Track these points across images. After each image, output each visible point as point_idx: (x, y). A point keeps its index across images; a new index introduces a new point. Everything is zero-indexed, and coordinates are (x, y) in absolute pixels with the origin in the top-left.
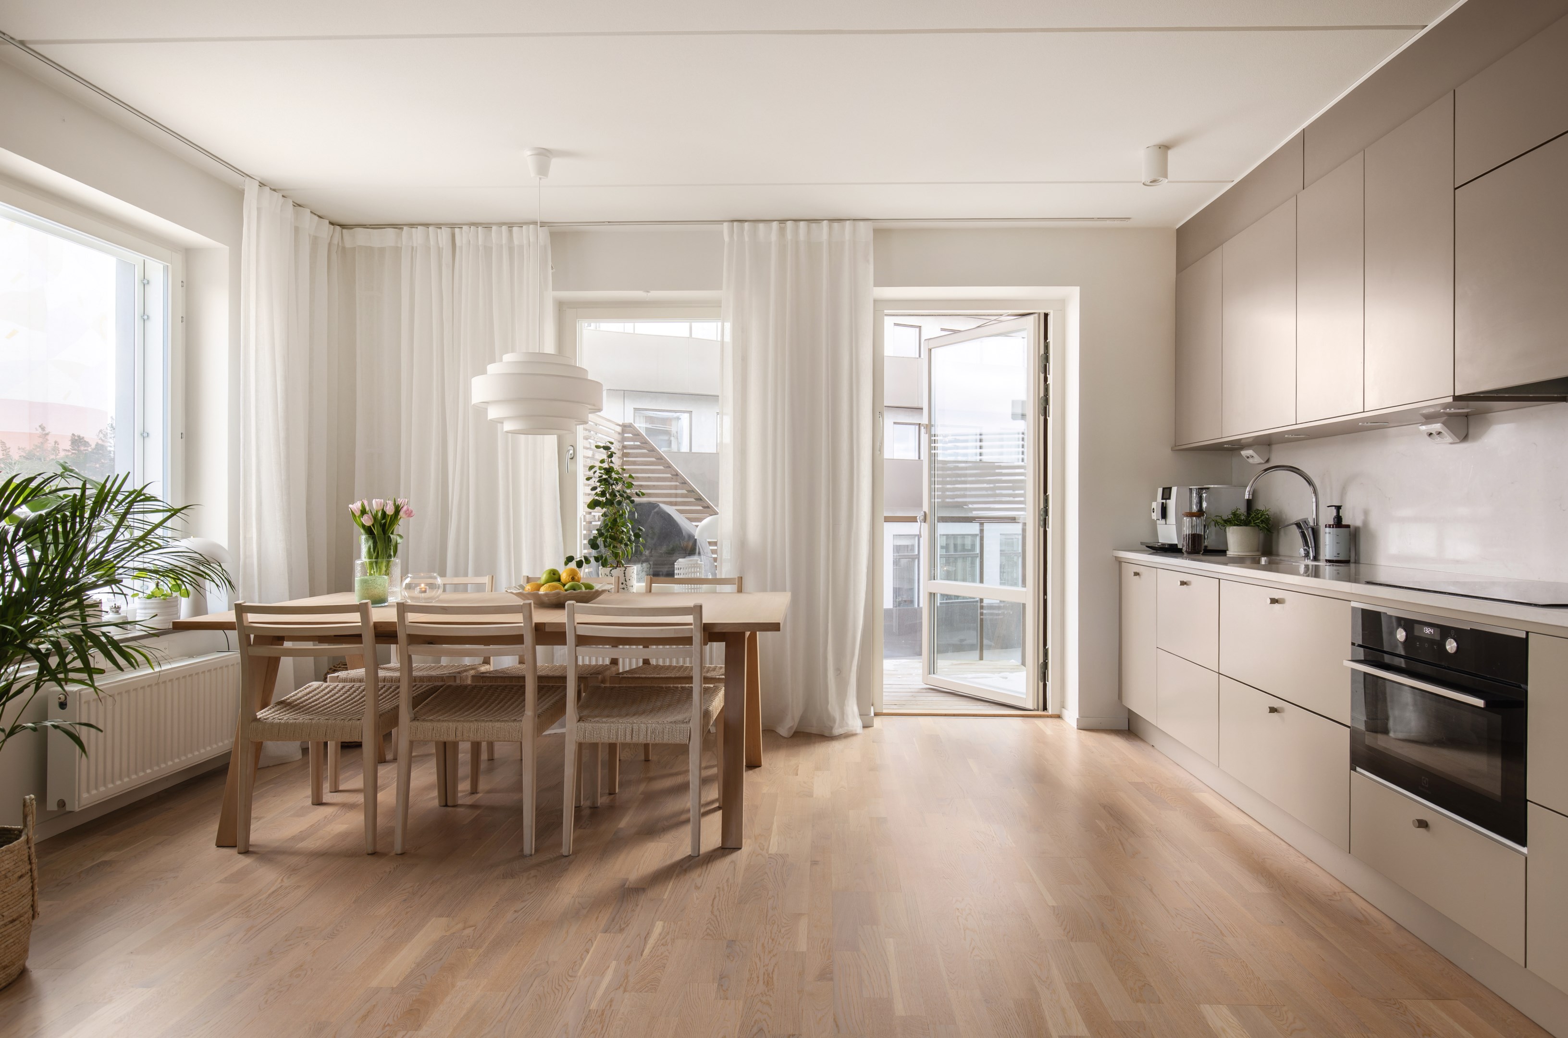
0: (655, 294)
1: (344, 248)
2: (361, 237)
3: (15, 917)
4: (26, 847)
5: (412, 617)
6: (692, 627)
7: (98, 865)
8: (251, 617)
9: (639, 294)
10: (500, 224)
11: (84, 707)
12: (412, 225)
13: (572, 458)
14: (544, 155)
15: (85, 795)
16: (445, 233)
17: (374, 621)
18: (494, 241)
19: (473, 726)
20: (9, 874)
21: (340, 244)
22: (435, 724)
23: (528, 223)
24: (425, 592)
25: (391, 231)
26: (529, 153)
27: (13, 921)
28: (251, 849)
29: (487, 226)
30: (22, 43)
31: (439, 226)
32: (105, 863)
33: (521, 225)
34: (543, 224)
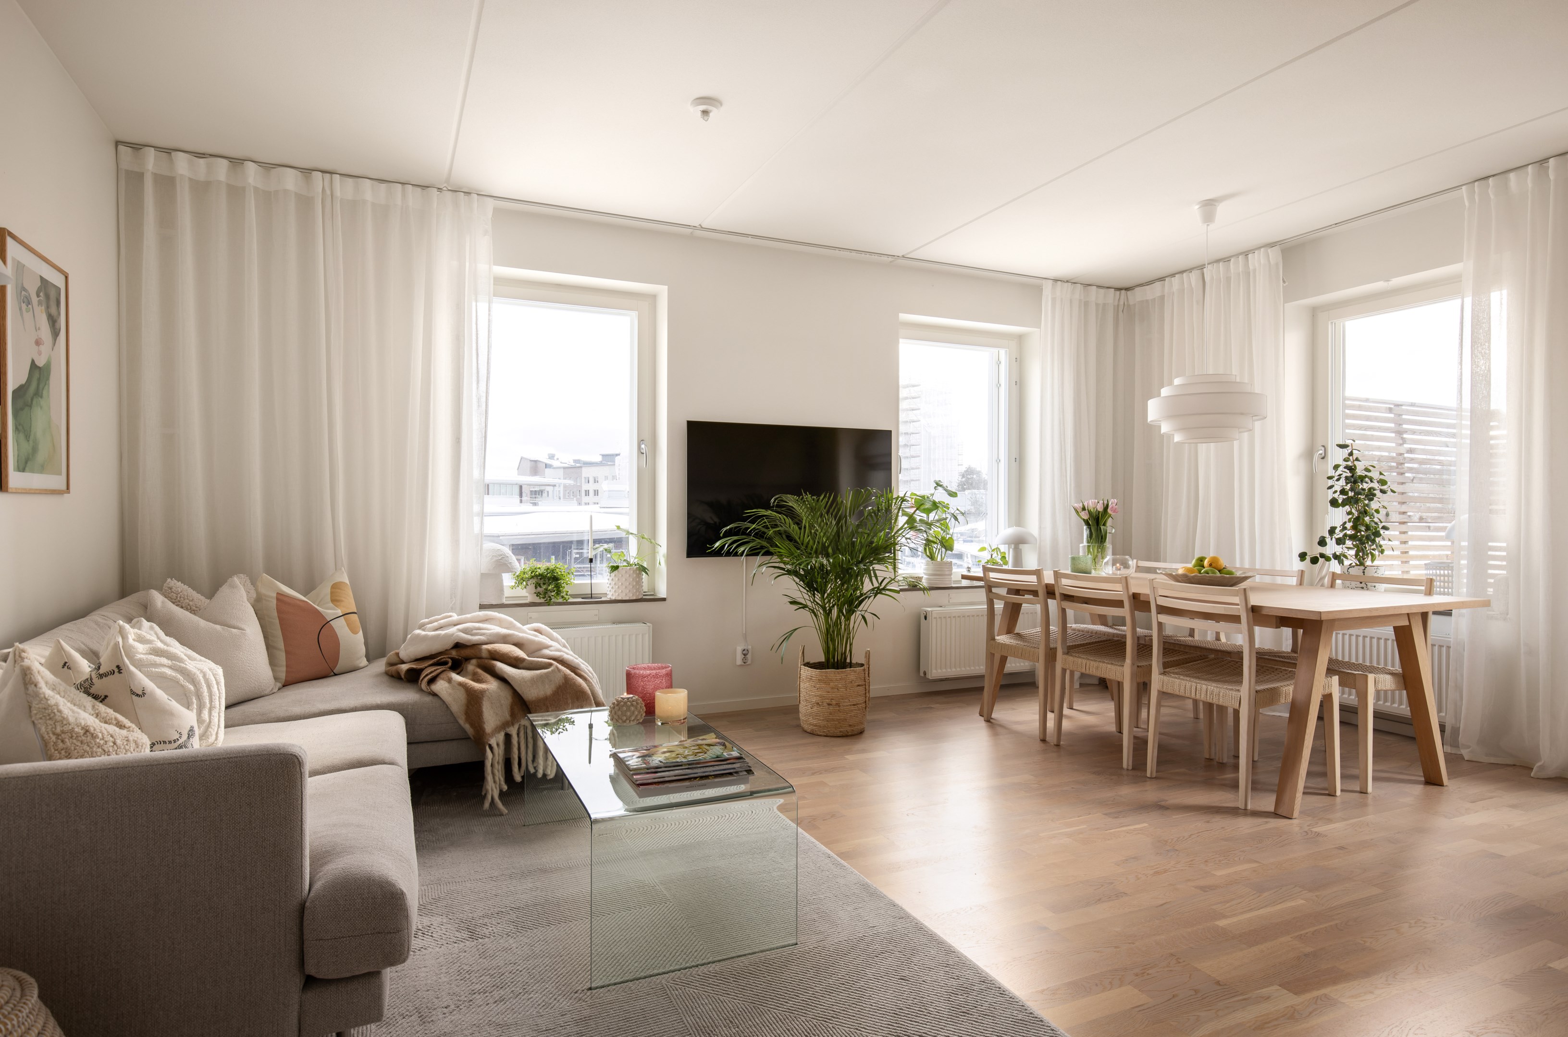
0: (1398, 281)
1: (1129, 305)
2: (1138, 295)
3: (855, 703)
4: (863, 673)
5: (1064, 581)
6: (1239, 607)
7: (928, 707)
8: (992, 575)
9: (1380, 285)
10: (1237, 255)
11: (934, 621)
12: (1173, 275)
13: (1323, 458)
14: (1209, 206)
15: (934, 671)
16: (1194, 276)
17: (1046, 582)
18: (1232, 271)
19: (1095, 664)
20: (853, 682)
21: (1126, 303)
22: (1075, 659)
23: (1259, 248)
24: (1120, 569)
25: (1158, 284)
26: (1197, 207)
27: (854, 705)
28: (991, 720)
29: (1226, 260)
30: (903, 256)
31: (1190, 270)
32: (931, 707)
33: (1252, 251)
34: (1272, 245)
